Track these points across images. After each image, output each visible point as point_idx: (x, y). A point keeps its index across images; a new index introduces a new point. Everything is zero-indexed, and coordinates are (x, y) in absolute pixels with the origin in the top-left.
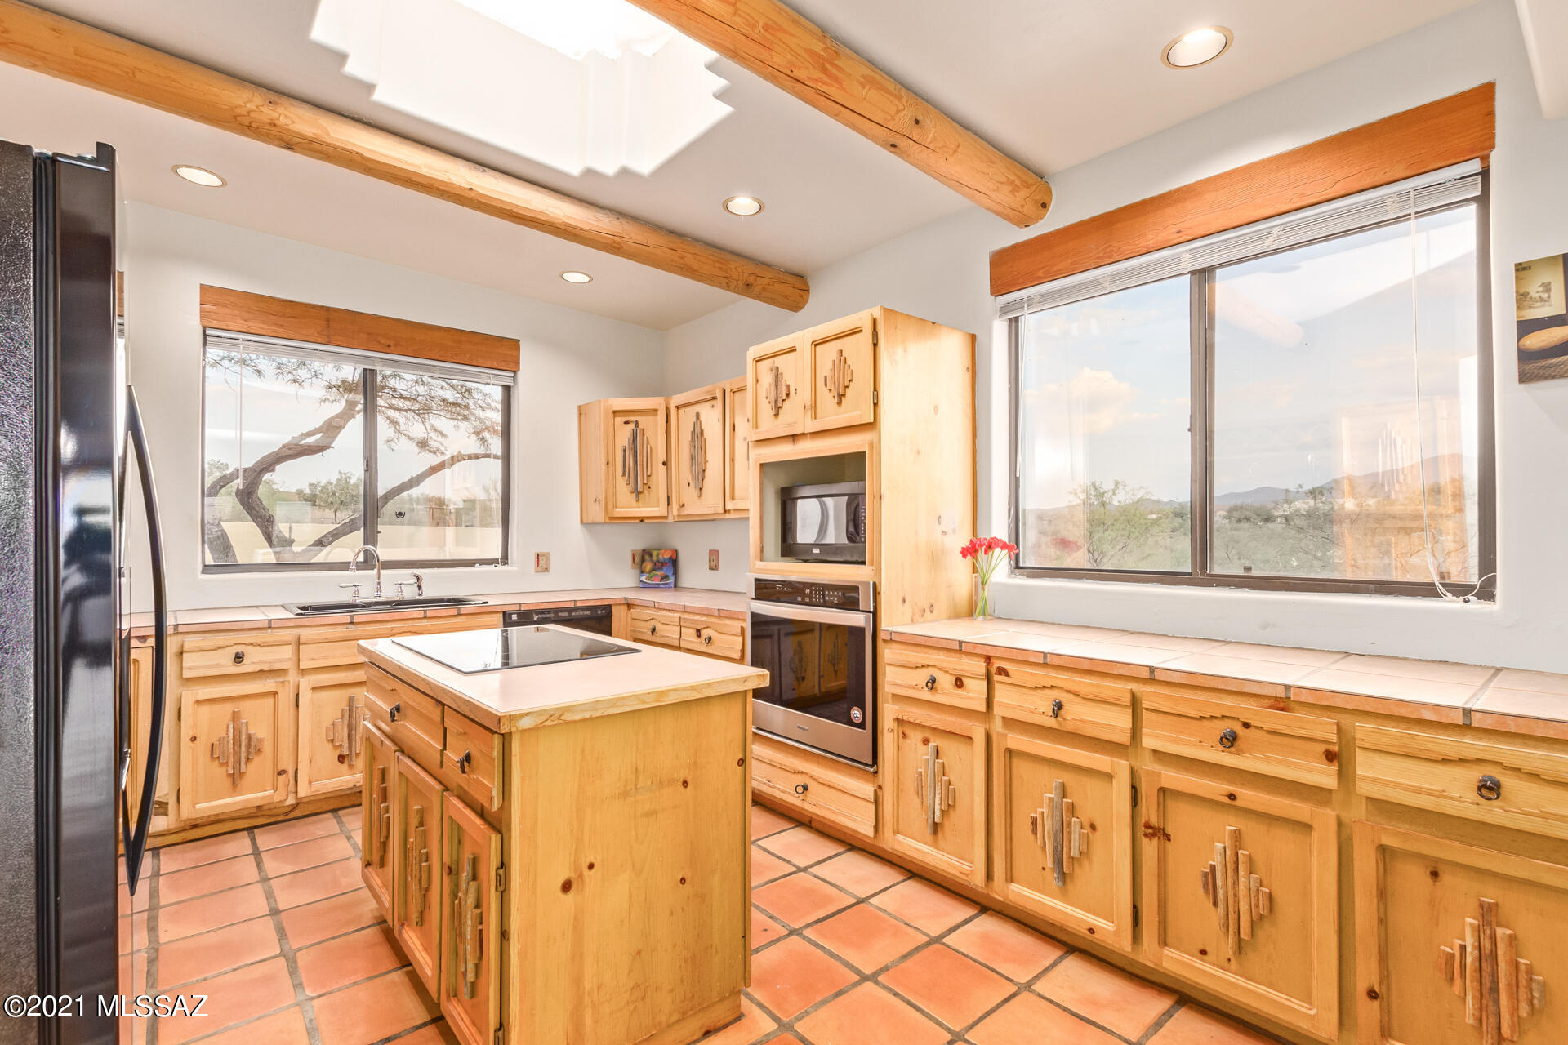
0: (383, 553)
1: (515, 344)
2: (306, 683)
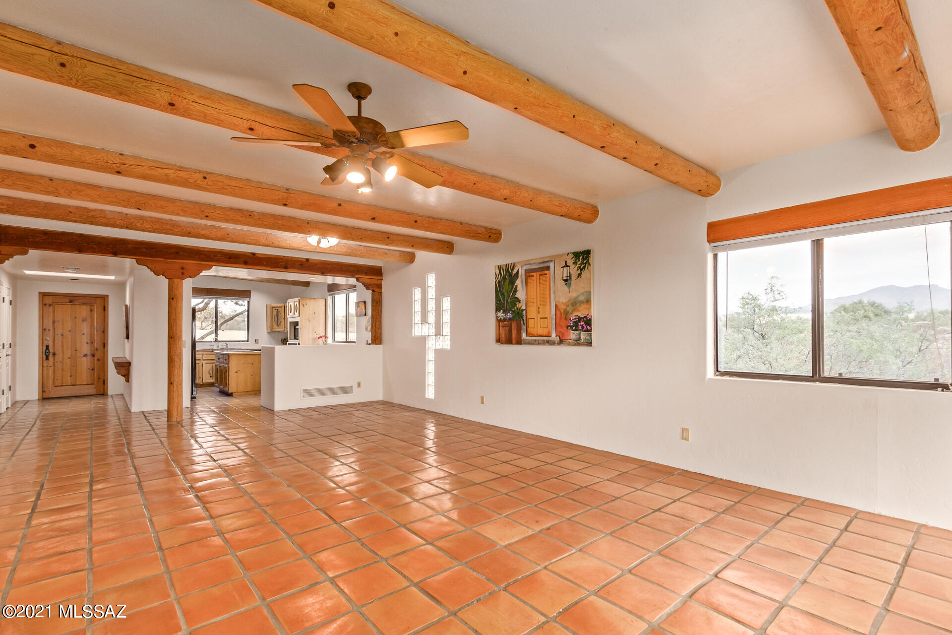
0: (219, 339)
1: (250, 291)
2: (204, 362)
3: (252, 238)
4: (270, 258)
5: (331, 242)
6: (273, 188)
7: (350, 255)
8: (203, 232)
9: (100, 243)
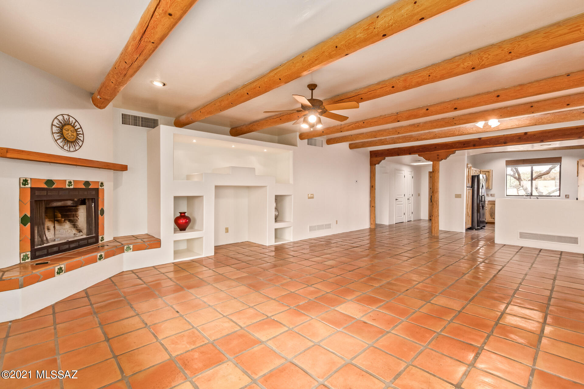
1: (561, 157)
3: (450, 133)
4: (492, 139)
5: (494, 122)
6: (390, 116)
7: (536, 125)
8: (423, 137)
9: (404, 150)
